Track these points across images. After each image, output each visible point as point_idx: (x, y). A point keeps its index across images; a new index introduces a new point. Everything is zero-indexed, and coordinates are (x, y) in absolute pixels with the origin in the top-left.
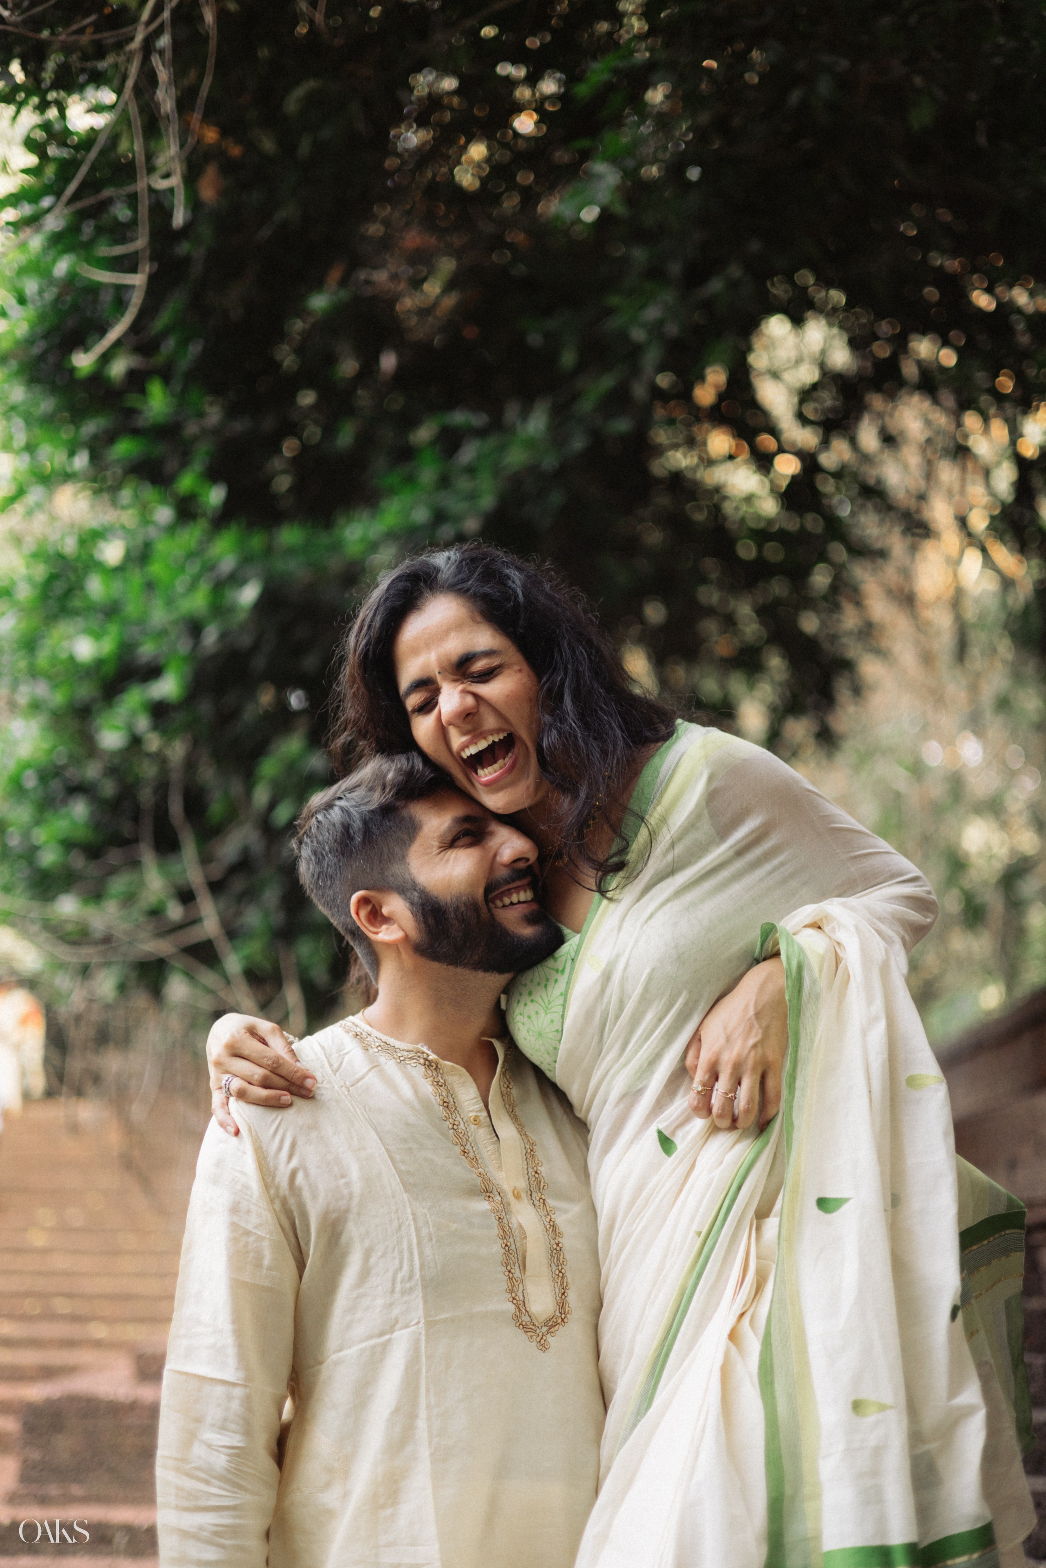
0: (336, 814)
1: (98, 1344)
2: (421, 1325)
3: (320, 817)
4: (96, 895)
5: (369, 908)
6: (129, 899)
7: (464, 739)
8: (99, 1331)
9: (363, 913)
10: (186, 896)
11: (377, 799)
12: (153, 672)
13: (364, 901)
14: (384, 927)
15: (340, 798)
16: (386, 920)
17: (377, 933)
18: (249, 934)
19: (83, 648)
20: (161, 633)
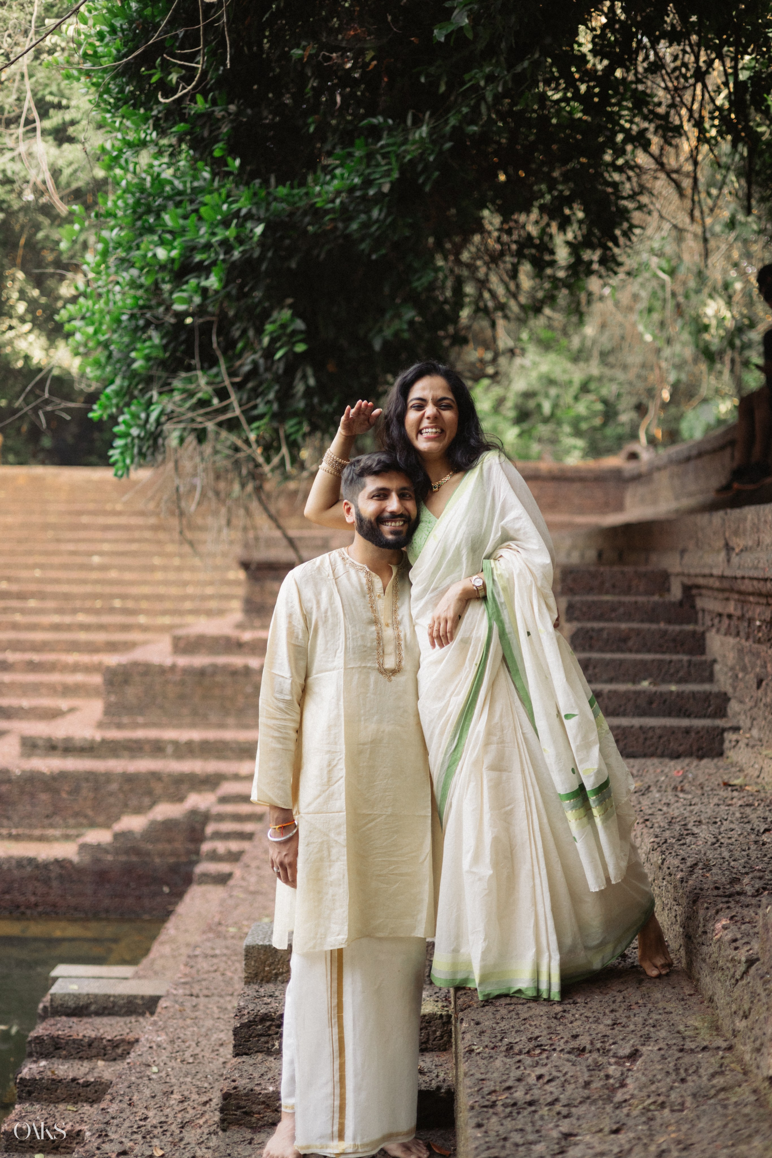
4: (167, 390)
6: (188, 394)
8: (144, 620)
10: (222, 394)
12: (203, 270)
13: (347, 504)
14: (350, 516)
16: (351, 514)
18: (260, 417)
19: (162, 253)
20: (208, 246)
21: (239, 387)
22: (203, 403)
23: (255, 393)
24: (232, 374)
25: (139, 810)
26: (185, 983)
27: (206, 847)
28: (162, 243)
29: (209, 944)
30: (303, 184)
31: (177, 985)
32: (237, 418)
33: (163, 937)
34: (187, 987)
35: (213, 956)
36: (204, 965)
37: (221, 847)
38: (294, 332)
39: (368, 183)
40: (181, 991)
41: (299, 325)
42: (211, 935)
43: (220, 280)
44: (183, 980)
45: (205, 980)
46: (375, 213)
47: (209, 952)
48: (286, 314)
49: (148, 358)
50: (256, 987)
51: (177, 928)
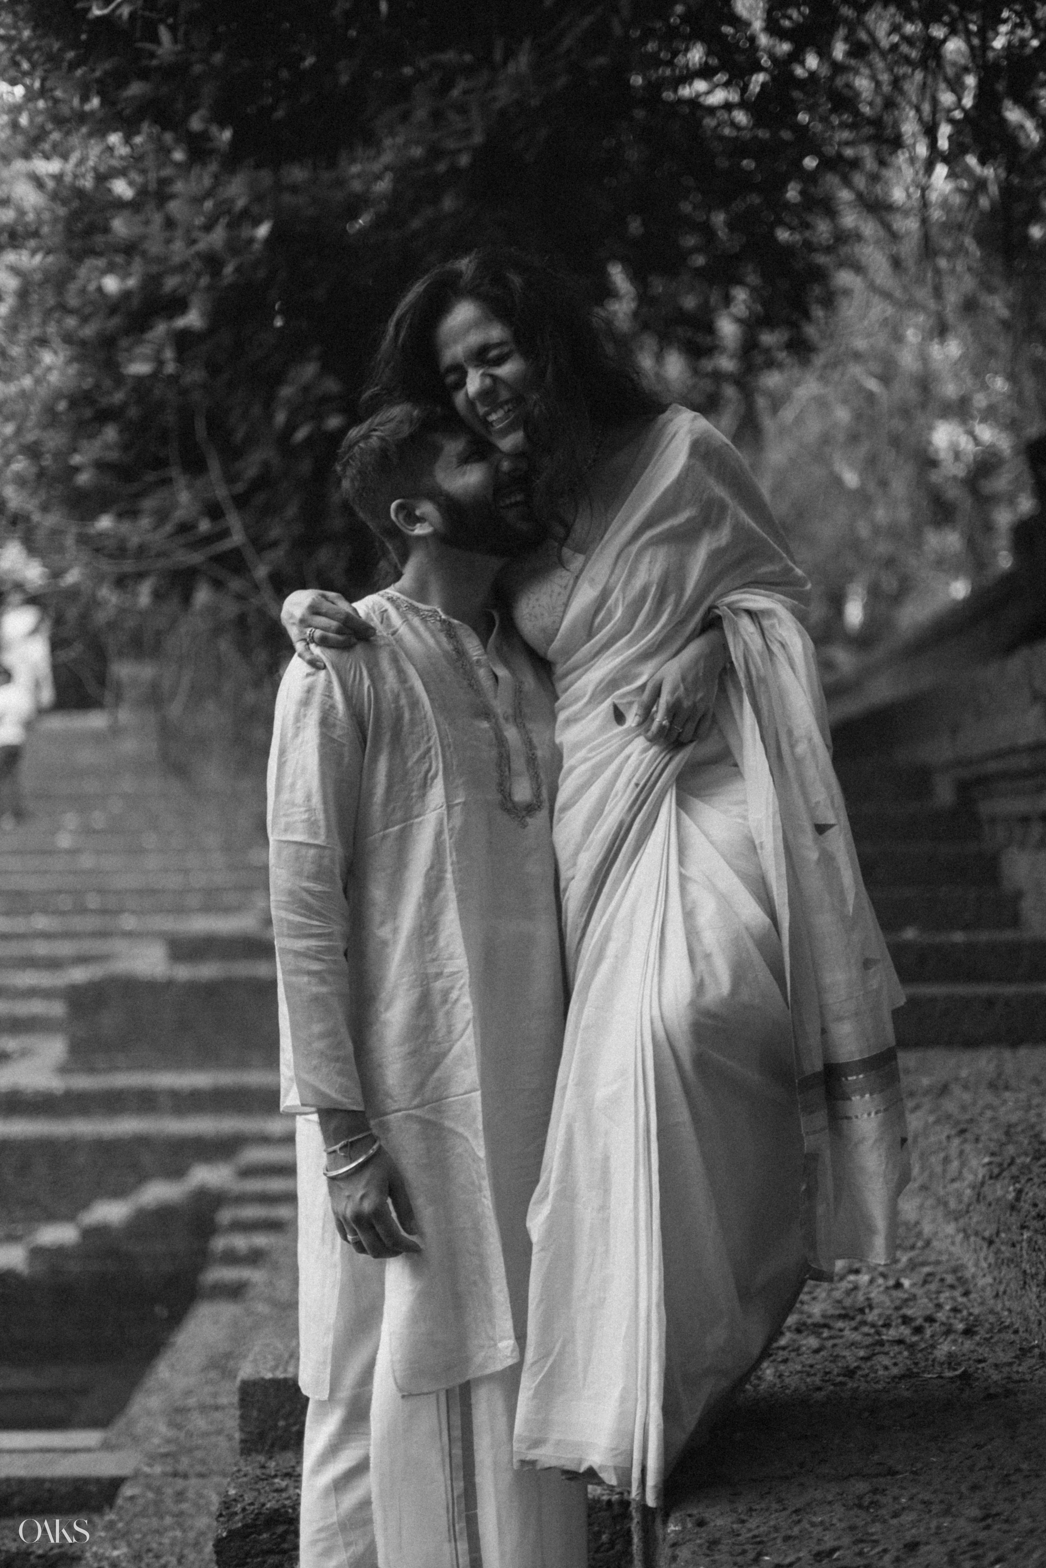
0: (374, 441)
1: (129, 935)
2: (444, 807)
3: (362, 445)
4: (129, 513)
5: (405, 512)
6: (162, 516)
7: (486, 409)
8: (129, 922)
9: (401, 517)
10: (214, 511)
11: (406, 430)
12: (178, 305)
13: (400, 507)
14: (418, 525)
15: (375, 430)
16: (421, 520)
17: (413, 530)
18: (274, 544)
19: (111, 284)
20: (183, 267)
21: (241, 501)
22: (185, 528)
23: (269, 510)
24: (230, 478)
25: (119, 1193)
26: (166, 1455)
27: (220, 1243)
28: (111, 269)
29: (208, 1389)
30: (332, 164)
31: (152, 1458)
32: (236, 552)
33: (150, 1382)
34: (170, 1460)
35: (217, 1408)
36: (199, 1422)
37: (240, 1242)
38: (325, 399)
39: (435, 153)
40: (158, 1469)
41: (331, 385)
42: (213, 1374)
43: (203, 315)
44: (163, 1450)
45: (198, 1448)
46: (448, 203)
47: (209, 1401)
48: (309, 370)
49: (101, 466)
50: (262, 1458)
51: (172, 1367)
